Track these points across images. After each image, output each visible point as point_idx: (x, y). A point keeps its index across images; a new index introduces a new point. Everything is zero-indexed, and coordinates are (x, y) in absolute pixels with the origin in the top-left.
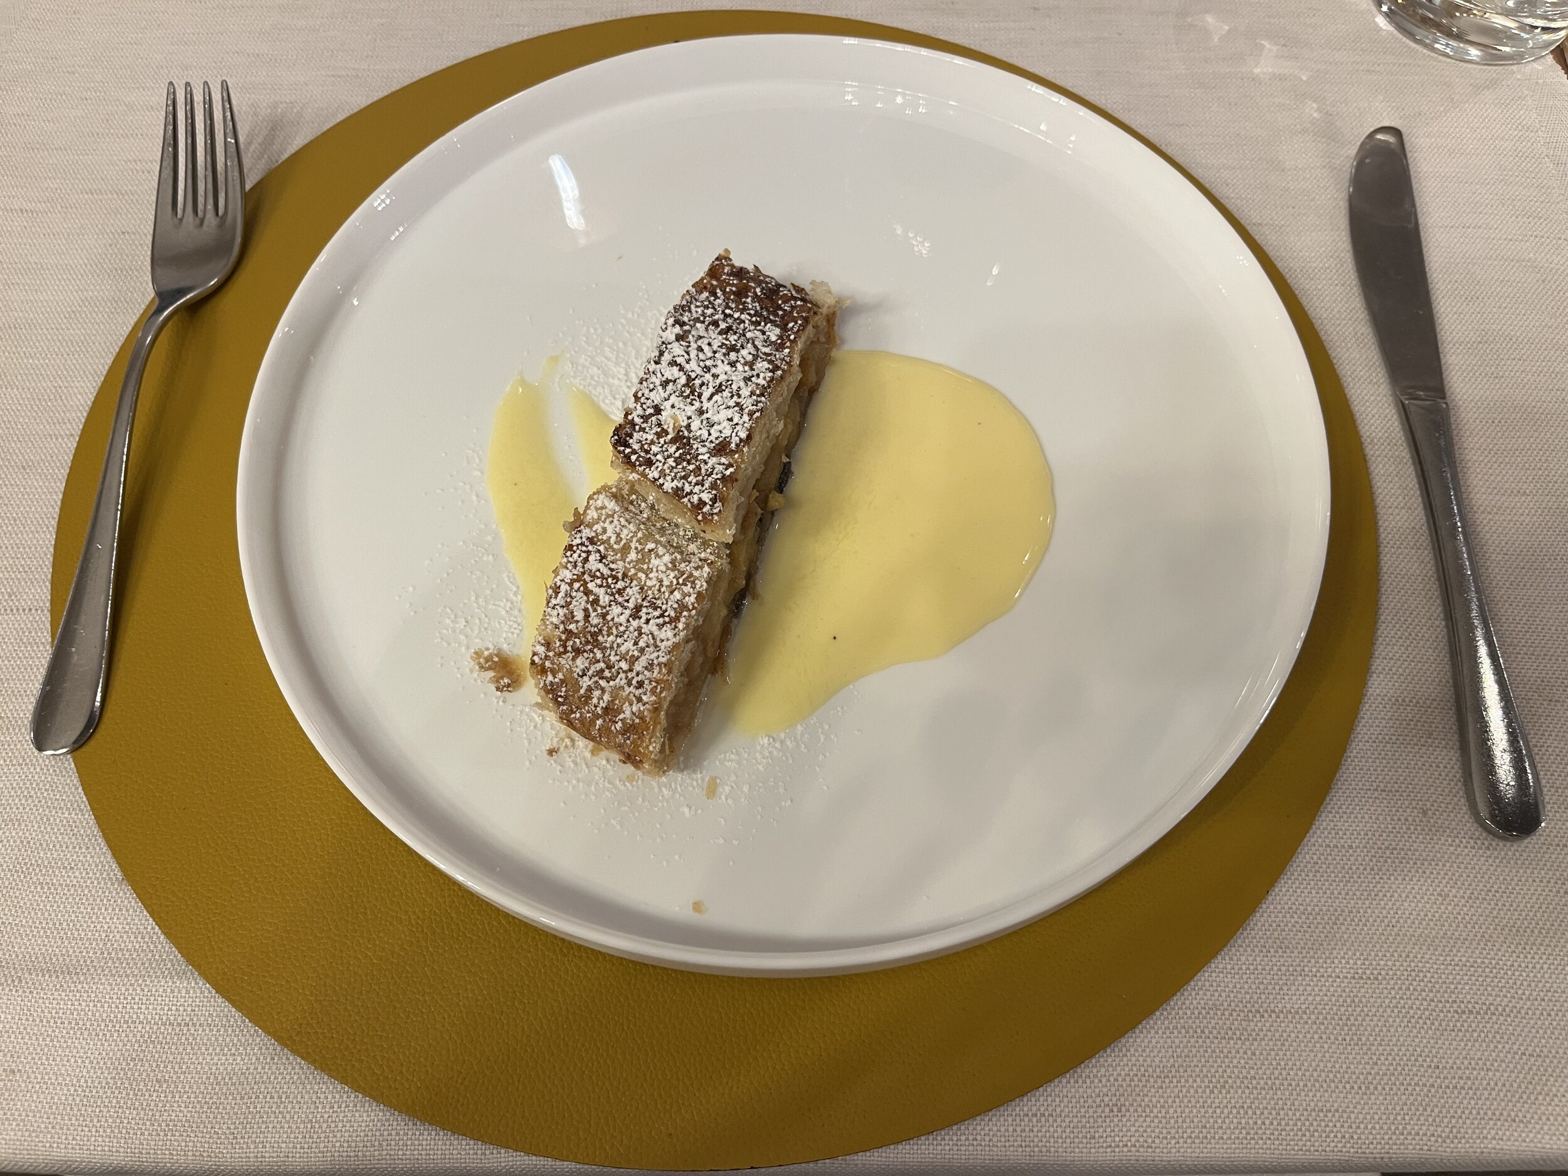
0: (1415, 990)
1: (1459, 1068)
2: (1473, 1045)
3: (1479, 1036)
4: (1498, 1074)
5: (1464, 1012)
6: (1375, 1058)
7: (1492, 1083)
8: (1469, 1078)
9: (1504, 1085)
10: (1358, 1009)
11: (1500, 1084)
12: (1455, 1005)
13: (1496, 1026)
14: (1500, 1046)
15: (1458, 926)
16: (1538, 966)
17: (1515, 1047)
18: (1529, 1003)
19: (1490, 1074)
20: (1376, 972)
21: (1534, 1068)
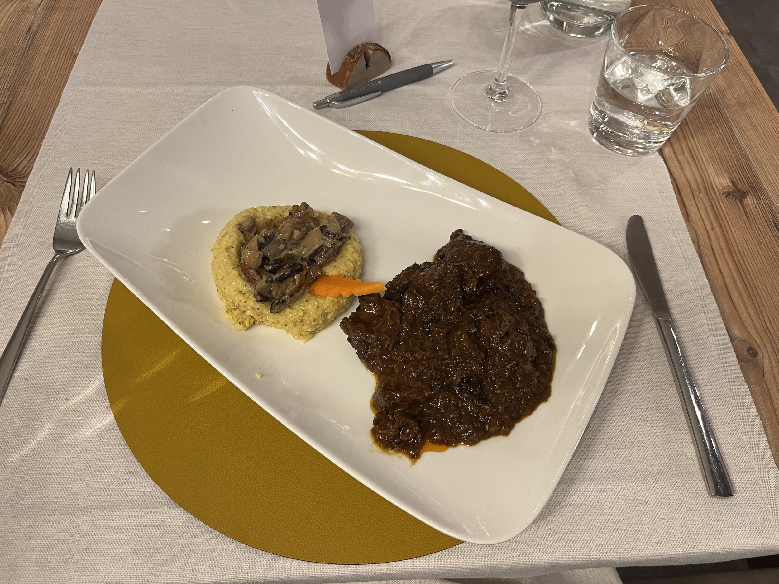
0: (620, 495)
1: (638, 524)
2: (642, 516)
3: (644, 512)
4: (652, 526)
5: (638, 503)
6: (607, 521)
7: (650, 529)
8: (641, 527)
9: (654, 530)
10: (600, 504)
11: (652, 530)
12: (635, 501)
13: (650, 509)
14: (652, 516)
15: (634, 472)
16: (664, 487)
17: (658, 516)
18: (662, 500)
19: (649, 526)
20: (605, 490)
21: (665, 524)
